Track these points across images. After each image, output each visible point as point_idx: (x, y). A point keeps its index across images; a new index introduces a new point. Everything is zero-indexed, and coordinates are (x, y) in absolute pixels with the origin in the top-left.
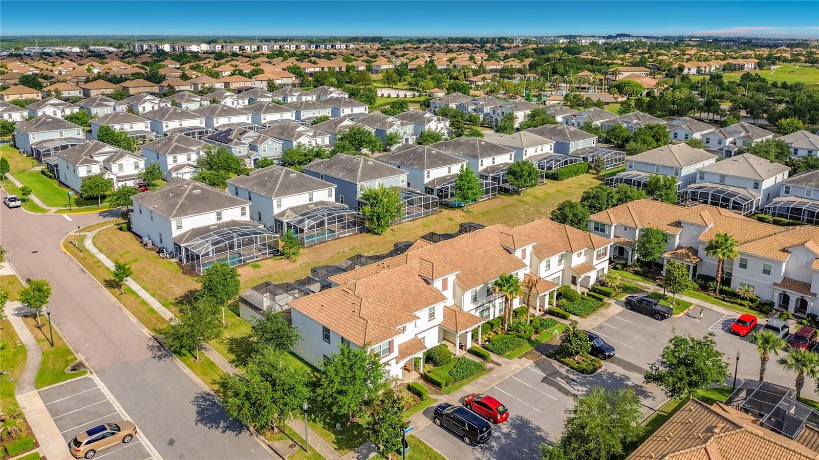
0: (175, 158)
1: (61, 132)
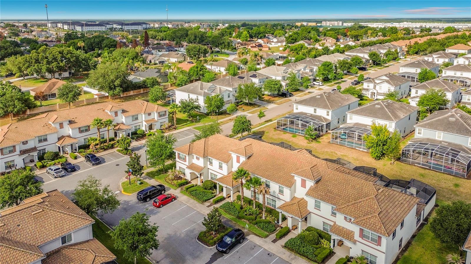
0: (417, 91)
1: (417, 70)
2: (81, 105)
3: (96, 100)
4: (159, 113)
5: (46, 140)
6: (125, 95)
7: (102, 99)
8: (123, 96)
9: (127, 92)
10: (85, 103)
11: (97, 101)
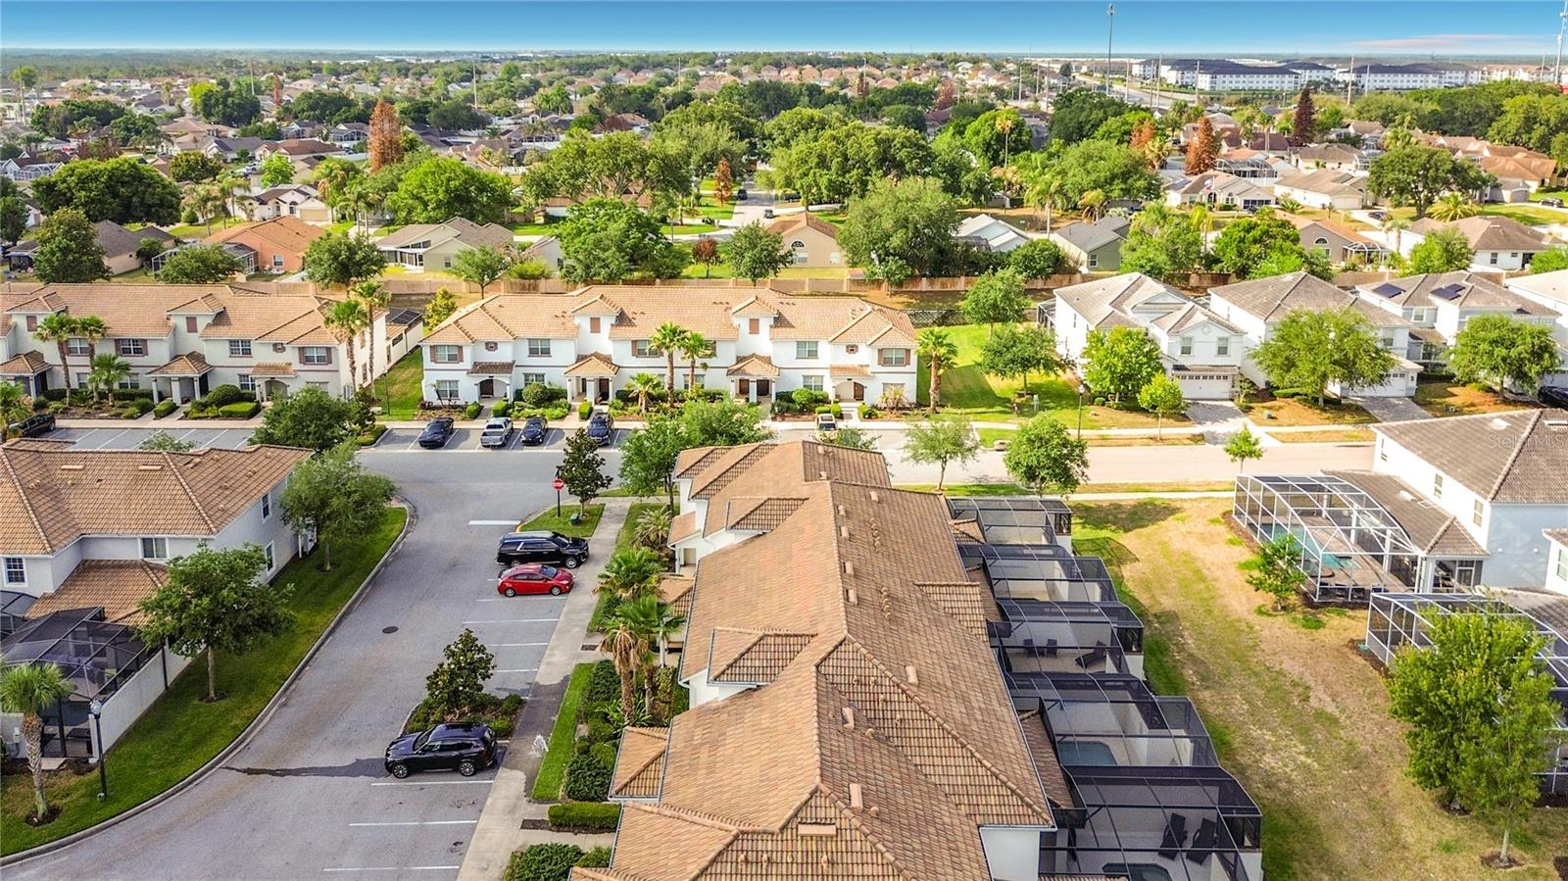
2: (795, 292)
3: (841, 288)
4: (880, 351)
5: (546, 352)
6: (937, 288)
7: (859, 288)
8: (929, 289)
9: (944, 279)
10: (807, 290)
11: (845, 290)
